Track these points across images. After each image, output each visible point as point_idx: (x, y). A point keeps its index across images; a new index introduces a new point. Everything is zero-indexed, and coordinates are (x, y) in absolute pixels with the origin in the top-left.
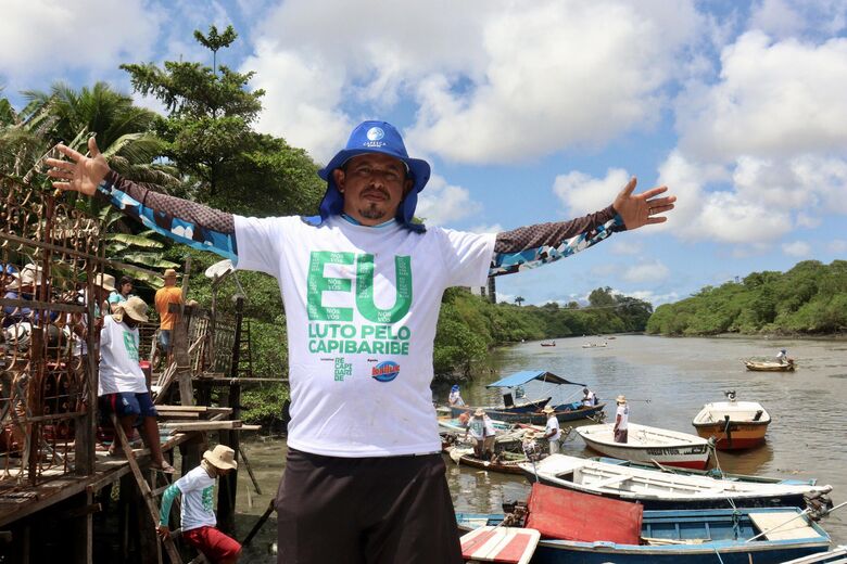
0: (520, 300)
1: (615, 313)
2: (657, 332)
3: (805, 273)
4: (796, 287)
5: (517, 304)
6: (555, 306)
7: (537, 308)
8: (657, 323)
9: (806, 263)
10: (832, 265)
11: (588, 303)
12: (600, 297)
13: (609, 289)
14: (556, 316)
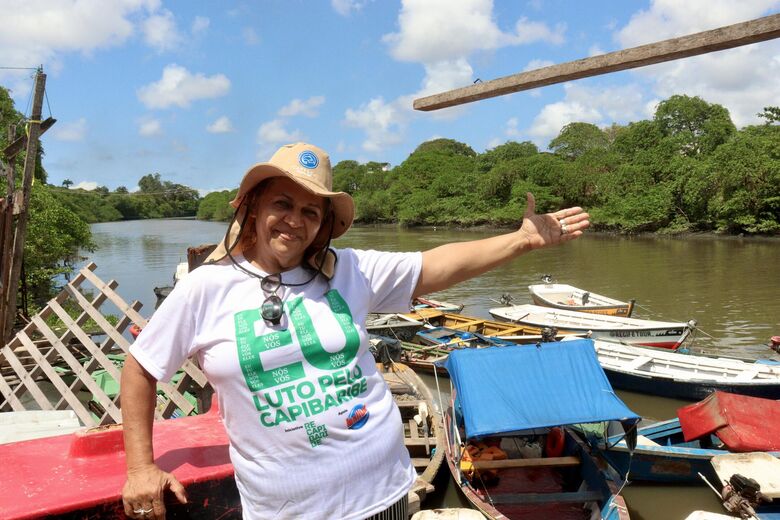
0: (68, 182)
1: (165, 199)
2: (208, 218)
3: (346, 171)
4: (339, 182)
5: (65, 186)
6: (105, 190)
7: (86, 192)
8: (208, 210)
9: (346, 162)
10: (368, 165)
11: (138, 188)
12: (148, 183)
13: (157, 176)
14: (107, 199)
